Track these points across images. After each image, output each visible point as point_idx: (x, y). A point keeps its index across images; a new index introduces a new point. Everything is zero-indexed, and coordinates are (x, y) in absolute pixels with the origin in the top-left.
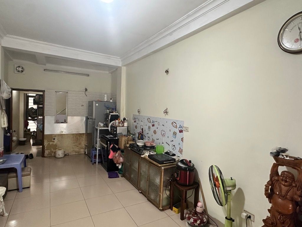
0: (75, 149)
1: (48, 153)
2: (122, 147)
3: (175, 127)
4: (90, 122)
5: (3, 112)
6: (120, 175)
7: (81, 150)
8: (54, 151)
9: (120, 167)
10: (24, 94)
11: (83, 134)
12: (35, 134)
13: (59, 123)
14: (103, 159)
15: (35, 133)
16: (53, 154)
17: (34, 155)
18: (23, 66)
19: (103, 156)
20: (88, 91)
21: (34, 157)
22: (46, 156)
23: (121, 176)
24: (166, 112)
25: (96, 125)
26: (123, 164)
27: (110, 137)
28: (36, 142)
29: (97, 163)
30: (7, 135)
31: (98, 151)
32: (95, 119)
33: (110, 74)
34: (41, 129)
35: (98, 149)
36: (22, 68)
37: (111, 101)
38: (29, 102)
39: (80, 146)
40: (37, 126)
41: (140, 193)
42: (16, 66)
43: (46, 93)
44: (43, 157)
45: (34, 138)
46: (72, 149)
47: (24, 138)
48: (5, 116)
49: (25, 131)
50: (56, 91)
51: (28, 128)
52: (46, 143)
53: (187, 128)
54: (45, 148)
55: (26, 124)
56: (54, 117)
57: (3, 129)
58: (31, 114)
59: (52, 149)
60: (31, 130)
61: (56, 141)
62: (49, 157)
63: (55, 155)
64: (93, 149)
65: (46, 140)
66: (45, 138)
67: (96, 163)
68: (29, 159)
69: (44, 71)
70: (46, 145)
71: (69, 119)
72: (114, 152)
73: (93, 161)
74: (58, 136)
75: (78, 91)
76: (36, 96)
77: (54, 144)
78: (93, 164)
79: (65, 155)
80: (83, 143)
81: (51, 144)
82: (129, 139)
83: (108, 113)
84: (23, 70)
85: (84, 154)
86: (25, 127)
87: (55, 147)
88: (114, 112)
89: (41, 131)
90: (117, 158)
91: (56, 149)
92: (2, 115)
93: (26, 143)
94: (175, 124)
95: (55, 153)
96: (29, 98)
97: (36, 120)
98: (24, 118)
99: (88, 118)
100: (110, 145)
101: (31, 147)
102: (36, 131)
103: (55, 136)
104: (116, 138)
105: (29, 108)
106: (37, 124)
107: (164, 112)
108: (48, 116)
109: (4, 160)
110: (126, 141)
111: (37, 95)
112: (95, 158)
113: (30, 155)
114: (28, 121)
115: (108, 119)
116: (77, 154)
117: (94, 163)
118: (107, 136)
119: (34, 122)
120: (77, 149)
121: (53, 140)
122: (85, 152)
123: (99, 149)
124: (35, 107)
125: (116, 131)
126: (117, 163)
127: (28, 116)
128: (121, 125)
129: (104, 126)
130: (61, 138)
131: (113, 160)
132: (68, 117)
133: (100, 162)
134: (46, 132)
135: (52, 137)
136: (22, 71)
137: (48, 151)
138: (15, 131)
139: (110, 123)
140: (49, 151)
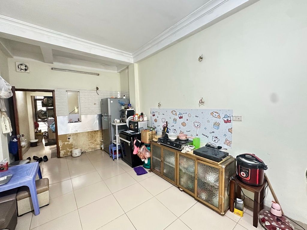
0: (91, 146)
1: (63, 153)
2: (148, 142)
3: (216, 117)
4: (105, 119)
5: (4, 114)
6: (147, 170)
7: (97, 146)
8: (70, 150)
9: (146, 162)
10: (31, 96)
11: (98, 131)
12: (46, 135)
13: (73, 122)
14: (123, 154)
15: (47, 133)
16: (69, 154)
17: (49, 157)
18: (27, 65)
19: (122, 151)
20: (99, 90)
21: (49, 159)
22: (62, 157)
23: (149, 171)
24: (201, 102)
25: (112, 121)
26: (149, 159)
27: (131, 133)
28: (48, 142)
29: (118, 158)
30: (13, 141)
31: (117, 147)
32: (111, 116)
33: (119, 73)
34: (54, 130)
35: (117, 145)
36: (25, 67)
37: (124, 98)
38: (37, 105)
39: (96, 143)
40: (49, 127)
41: (182, 191)
42: (17, 64)
43: (56, 92)
44: (58, 158)
45: (46, 138)
46: (88, 147)
47: (36, 139)
48: (6, 119)
49: (36, 133)
50: (66, 91)
51: (39, 129)
52: (60, 144)
53: (240, 118)
54: (60, 149)
55: (36, 126)
56: (67, 116)
57: (6, 135)
58: (40, 116)
59: (68, 149)
60: (42, 131)
61: (71, 140)
62: (65, 157)
63: (71, 154)
64: (111, 145)
65: (61, 141)
66: (59, 138)
67: (116, 158)
68: (43, 162)
69: (52, 70)
70: (60, 145)
71: (83, 117)
72: (138, 147)
73: (113, 156)
74: (73, 135)
75: (90, 90)
76: (44, 99)
77: (70, 143)
78: (114, 160)
79: (82, 153)
80: (98, 140)
81: (66, 144)
82: (153, 133)
83: (124, 109)
84: (26, 68)
85: (100, 150)
86: (35, 129)
87: (71, 146)
88: (130, 108)
89: (54, 131)
90: (143, 153)
91: (72, 148)
92: (2, 118)
93: (38, 144)
94: (217, 115)
95: (71, 152)
96: (37, 101)
97: (46, 121)
98: (33, 120)
99: (102, 116)
100: (134, 140)
101: (44, 147)
102: (47, 131)
103: (70, 136)
104: (138, 133)
105: (38, 110)
106: (47, 125)
107: (200, 102)
108: (60, 116)
109: (9, 176)
110: (151, 136)
111: (45, 97)
112: (115, 153)
113: (44, 157)
114: (38, 123)
115: (125, 115)
116: (93, 150)
117: (115, 158)
118: (127, 132)
119: (44, 123)
120: (93, 146)
121: (68, 140)
122: (101, 148)
123: (119, 144)
124: (44, 109)
125: (137, 126)
126: (143, 159)
127: (38, 118)
128: (141, 120)
129: (120, 122)
130: (76, 137)
131: (138, 155)
132: (81, 116)
133: (121, 157)
134: (60, 133)
135: (66, 137)
136: (26, 70)
137: (63, 151)
138: (23, 136)
139: (127, 118)
140: (65, 151)
